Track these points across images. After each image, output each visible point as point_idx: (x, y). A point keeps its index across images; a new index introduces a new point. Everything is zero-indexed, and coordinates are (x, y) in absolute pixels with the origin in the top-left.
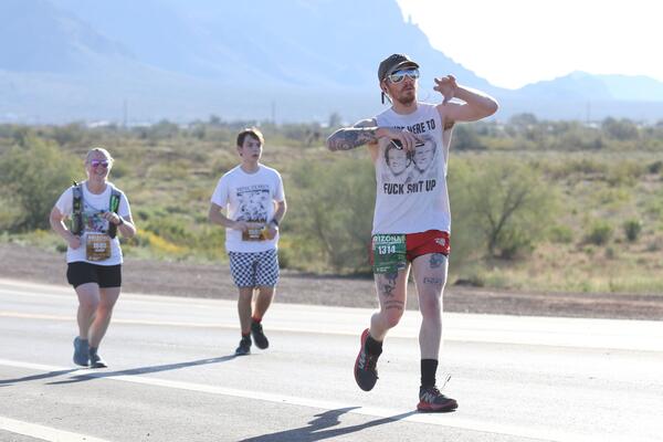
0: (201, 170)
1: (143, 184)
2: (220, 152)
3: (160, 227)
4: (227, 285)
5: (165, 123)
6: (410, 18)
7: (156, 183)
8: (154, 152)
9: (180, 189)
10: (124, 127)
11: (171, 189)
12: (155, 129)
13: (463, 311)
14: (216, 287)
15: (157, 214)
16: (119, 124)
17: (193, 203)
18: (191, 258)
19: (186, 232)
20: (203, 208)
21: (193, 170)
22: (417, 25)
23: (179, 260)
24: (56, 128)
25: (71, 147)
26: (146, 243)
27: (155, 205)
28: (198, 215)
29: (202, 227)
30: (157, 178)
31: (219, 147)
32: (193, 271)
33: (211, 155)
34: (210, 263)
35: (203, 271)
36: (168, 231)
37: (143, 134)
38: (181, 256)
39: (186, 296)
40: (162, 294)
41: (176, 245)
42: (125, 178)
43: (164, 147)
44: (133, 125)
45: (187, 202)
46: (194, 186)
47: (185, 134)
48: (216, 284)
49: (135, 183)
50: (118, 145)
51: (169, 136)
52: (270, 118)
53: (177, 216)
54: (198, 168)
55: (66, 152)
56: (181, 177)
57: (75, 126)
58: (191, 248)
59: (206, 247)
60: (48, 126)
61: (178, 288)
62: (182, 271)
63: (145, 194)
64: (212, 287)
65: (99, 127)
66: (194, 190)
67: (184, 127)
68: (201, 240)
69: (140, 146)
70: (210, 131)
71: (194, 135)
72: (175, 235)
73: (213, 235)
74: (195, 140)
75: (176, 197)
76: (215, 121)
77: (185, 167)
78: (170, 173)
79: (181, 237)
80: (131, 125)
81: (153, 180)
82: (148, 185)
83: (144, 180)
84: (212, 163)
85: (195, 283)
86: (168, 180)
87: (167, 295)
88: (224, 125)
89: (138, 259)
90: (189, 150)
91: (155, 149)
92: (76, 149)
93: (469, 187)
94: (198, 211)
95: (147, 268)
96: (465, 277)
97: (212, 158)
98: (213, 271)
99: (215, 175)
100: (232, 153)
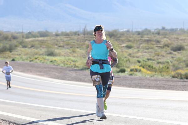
0: (159, 46)
1: (139, 51)
2: (165, 39)
3: (145, 65)
4: (168, 85)
5: (146, 30)
7: (143, 50)
8: (142, 40)
9: (152, 52)
10: (132, 31)
11: (149, 52)
12: (143, 32)
14: (164, 86)
15: (144, 61)
16: (130, 30)
17: (156, 57)
18: (155, 76)
19: (154, 66)
20: (159, 58)
21: (156, 46)
23: (151, 76)
25: (114, 38)
26: (140, 71)
27: (143, 58)
28: (158, 61)
30: (144, 48)
31: (165, 37)
32: (156, 80)
33: (162, 40)
34: (162, 78)
35: (160, 80)
36: (147, 67)
37: (139, 33)
38: (152, 75)
39: (154, 89)
40: (145, 88)
41: (150, 71)
42: (133, 49)
43: (146, 38)
44: (135, 30)
45: (154, 56)
46: (156, 51)
47: (153, 33)
48: (165, 85)
49: (136, 50)
50: (130, 37)
51: (148, 34)
52: (183, 27)
53: (151, 61)
54: (158, 45)
55: (112, 40)
56: (152, 48)
57: (115, 31)
58: (156, 72)
59: (161, 72)
61: (151, 86)
62: (152, 80)
63: (140, 54)
64: (162, 86)
65: (124, 31)
66: (157, 52)
67: (153, 31)
68: (159, 69)
69: (137, 37)
70: (161, 32)
71: (156, 33)
72: (150, 68)
73: (163, 68)
74: (157, 35)
75: (150, 55)
76: (163, 28)
77: (153, 45)
78: (148, 47)
79: (152, 69)
80: (134, 30)
81: (142, 49)
82: (140, 51)
83: (139, 49)
84: (162, 43)
85: (157, 85)
86: (148, 49)
87: (148, 88)
88: (167, 30)
89: (137, 76)
90: (154, 39)
91: (142, 38)
92: (115, 39)
94: (158, 60)
95: (140, 79)
97: (162, 41)
98: (163, 80)
99: (163, 47)
100: (170, 39)
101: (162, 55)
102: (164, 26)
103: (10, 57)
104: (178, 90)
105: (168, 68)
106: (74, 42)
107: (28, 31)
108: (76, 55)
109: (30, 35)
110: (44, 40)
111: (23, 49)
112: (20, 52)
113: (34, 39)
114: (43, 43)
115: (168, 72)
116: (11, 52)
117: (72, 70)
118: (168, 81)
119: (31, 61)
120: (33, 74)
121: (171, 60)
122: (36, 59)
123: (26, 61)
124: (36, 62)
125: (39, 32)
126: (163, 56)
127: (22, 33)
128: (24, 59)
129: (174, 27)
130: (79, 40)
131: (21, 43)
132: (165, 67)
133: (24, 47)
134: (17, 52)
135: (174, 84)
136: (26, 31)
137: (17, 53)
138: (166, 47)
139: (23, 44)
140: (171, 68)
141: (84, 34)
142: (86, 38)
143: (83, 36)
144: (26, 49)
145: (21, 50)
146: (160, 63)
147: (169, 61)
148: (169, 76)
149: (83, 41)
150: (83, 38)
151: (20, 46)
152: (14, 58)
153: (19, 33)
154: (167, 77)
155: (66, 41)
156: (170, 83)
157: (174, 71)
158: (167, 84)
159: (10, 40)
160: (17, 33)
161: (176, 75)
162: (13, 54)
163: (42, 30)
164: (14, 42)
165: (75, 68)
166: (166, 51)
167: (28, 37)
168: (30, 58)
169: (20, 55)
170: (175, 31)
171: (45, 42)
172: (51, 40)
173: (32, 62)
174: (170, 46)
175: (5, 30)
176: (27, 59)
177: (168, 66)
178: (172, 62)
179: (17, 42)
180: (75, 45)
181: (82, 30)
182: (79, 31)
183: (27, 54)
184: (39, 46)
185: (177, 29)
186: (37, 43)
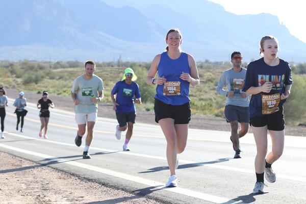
2: (209, 73)
6: (282, 23)
13: (301, 136)
17: (198, 93)
18: (197, 114)
19: (195, 104)
22: (285, 26)
24: (146, 64)
28: (199, 97)
29: (201, 102)
31: (208, 71)
33: (205, 74)
34: (205, 116)
35: (201, 119)
39: (195, 128)
45: (196, 92)
48: (206, 124)
60: (143, 63)
64: (204, 125)
66: (199, 88)
68: (201, 107)
70: (205, 65)
73: (205, 105)
76: (207, 61)
84: (205, 78)
85: (199, 124)
88: (210, 63)
93: (304, 88)
94: (200, 96)
96: (302, 123)
97: (205, 76)
98: (205, 119)
99: (206, 82)
100: (214, 74)
101: (204, 91)
102: (208, 59)
103: (35, 89)
104: (222, 130)
105: (211, 106)
106: (108, 75)
107: (57, 61)
108: (109, 88)
109: (59, 66)
110: (73, 72)
111: (50, 81)
112: (46, 84)
113: (62, 69)
114: (72, 74)
115: (211, 110)
116: (37, 83)
117: (104, 105)
118: (211, 120)
119: (58, 94)
120: (61, 109)
121: (214, 96)
122: (64, 92)
123: (53, 94)
124: (65, 96)
125: (68, 62)
126: (206, 92)
127: (50, 62)
128: (51, 92)
129: (219, 60)
130: (113, 72)
131: (48, 74)
132: (208, 104)
133: (52, 78)
134: (43, 83)
135: (217, 123)
136: (54, 61)
137: (43, 85)
138: (210, 82)
139: (50, 75)
140: (214, 105)
141: (119, 66)
142: (120, 70)
143: (118, 67)
144: (54, 80)
145: (48, 82)
146: (202, 99)
147: (212, 98)
148: (212, 115)
149: (117, 73)
150: (117, 70)
151: (48, 77)
152: (40, 90)
153: (47, 62)
154: (210, 116)
155: (98, 72)
156: (212, 122)
157: (218, 109)
158: (211, 123)
159: (36, 71)
160: (44, 63)
161: (220, 114)
162: (39, 86)
163: (72, 60)
164: (41, 73)
165: (108, 104)
166: (209, 87)
167: (56, 68)
168: (58, 91)
169: (46, 87)
170: (220, 64)
171: (75, 73)
172: (81, 71)
173: (60, 96)
174: (214, 81)
175: (31, 60)
176: (54, 92)
177: (212, 103)
178: (215, 99)
179: (44, 72)
180: (108, 77)
181: (116, 61)
182: (113, 62)
183: (54, 86)
184: (67, 77)
185: (222, 62)
186: (66, 74)
